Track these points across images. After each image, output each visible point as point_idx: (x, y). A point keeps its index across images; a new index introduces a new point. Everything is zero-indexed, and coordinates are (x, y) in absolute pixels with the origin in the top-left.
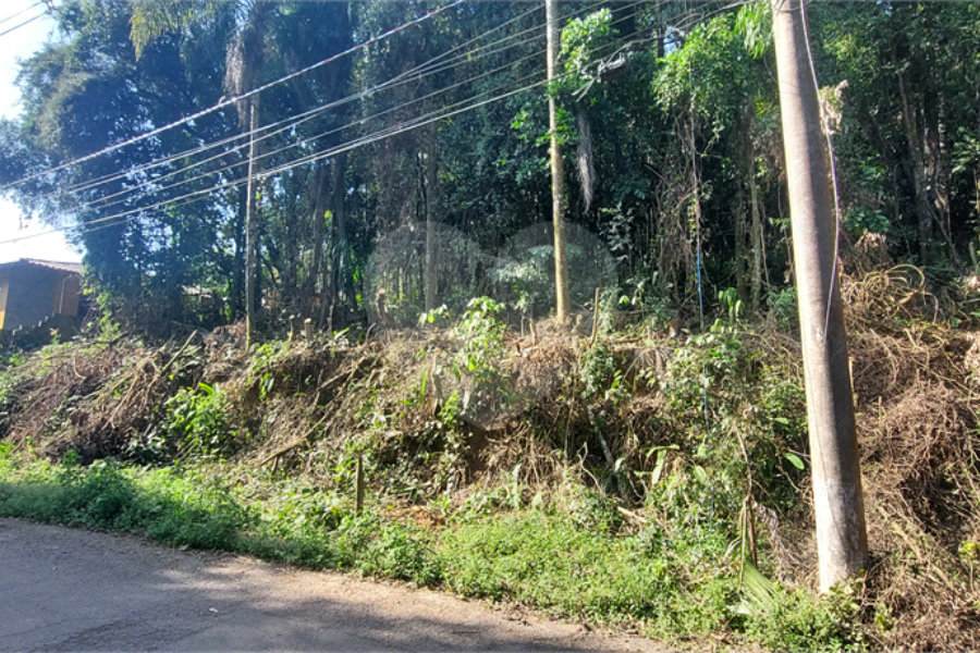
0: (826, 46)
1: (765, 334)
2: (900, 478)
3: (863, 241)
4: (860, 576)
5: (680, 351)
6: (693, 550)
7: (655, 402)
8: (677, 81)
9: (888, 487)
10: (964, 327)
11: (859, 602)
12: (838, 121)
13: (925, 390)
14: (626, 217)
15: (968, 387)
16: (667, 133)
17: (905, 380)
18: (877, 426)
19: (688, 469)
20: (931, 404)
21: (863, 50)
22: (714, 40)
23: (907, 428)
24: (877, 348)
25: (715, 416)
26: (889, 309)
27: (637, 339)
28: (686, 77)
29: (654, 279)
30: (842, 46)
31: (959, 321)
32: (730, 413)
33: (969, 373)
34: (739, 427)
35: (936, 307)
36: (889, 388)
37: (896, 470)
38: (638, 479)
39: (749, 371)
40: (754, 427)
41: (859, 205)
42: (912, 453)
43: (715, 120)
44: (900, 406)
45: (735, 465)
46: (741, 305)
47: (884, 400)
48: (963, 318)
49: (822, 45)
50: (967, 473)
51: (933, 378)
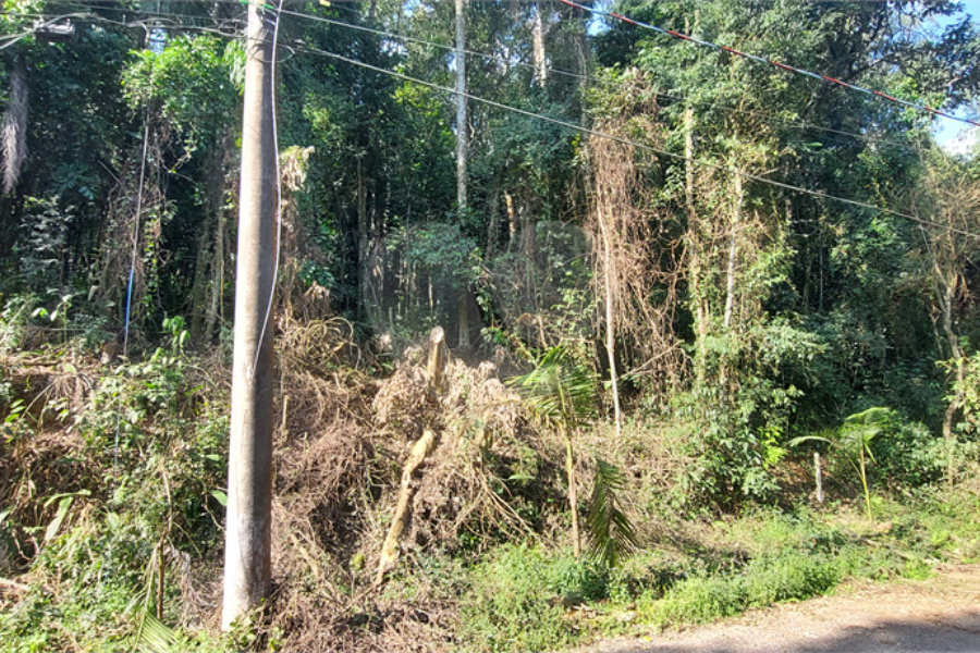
0: (305, 110)
1: (211, 369)
2: (312, 506)
3: (312, 292)
4: (260, 605)
5: (108, 380)
6: (85, 615)
7: (66, 439)
8: (151, 82)
9: (301, 515)
10: (376, 375)
11: (254, 632)
12: (303, 180)
13: (342, 427)
14: (64, 214)
15: (373, 424)
16: (132, 134)
17: (328, 418)
18: (301, 459)
19: (100, 518)
20: (345, 439)
21: (334, 126)
22: (198, 57)
23: (324, 461)
24: (309, 388)
25: (141, 455)
26: (324, 355)
27: (55, 362)
28: (162, 81)
29: (91, 295)
30: (319, 117)
31: (374, 370)
32: (160, 451)
33: (374, 413)
34: (167, 466)
35: (360, 357)
36: (315, 425)
37: (309, 499)
38: (28, 536)
39: (187, 405)
40: (183, 466)
41: (312, 259)
42: (325, 482)
43: (188, 138)
44: (321, 440)
45: (156, 507)
46: (186, 337)
47: (309, 435)
48: (377, 368)
49: (301, 108)
50: (364, 498)
51: (349, 417)
